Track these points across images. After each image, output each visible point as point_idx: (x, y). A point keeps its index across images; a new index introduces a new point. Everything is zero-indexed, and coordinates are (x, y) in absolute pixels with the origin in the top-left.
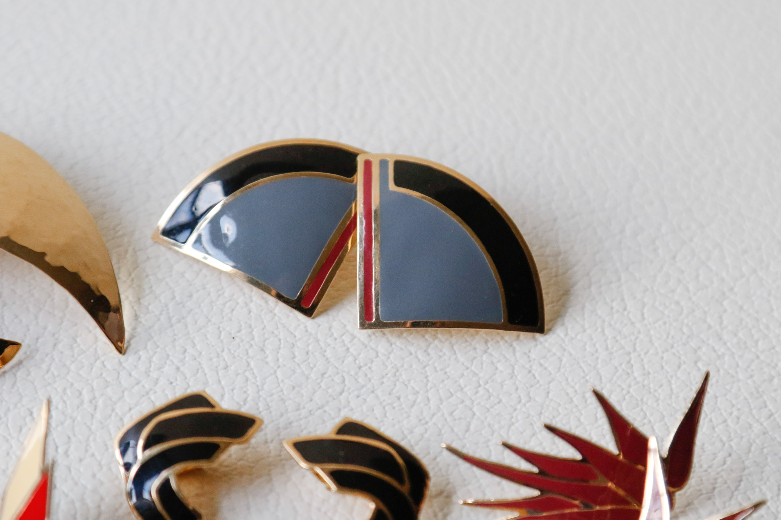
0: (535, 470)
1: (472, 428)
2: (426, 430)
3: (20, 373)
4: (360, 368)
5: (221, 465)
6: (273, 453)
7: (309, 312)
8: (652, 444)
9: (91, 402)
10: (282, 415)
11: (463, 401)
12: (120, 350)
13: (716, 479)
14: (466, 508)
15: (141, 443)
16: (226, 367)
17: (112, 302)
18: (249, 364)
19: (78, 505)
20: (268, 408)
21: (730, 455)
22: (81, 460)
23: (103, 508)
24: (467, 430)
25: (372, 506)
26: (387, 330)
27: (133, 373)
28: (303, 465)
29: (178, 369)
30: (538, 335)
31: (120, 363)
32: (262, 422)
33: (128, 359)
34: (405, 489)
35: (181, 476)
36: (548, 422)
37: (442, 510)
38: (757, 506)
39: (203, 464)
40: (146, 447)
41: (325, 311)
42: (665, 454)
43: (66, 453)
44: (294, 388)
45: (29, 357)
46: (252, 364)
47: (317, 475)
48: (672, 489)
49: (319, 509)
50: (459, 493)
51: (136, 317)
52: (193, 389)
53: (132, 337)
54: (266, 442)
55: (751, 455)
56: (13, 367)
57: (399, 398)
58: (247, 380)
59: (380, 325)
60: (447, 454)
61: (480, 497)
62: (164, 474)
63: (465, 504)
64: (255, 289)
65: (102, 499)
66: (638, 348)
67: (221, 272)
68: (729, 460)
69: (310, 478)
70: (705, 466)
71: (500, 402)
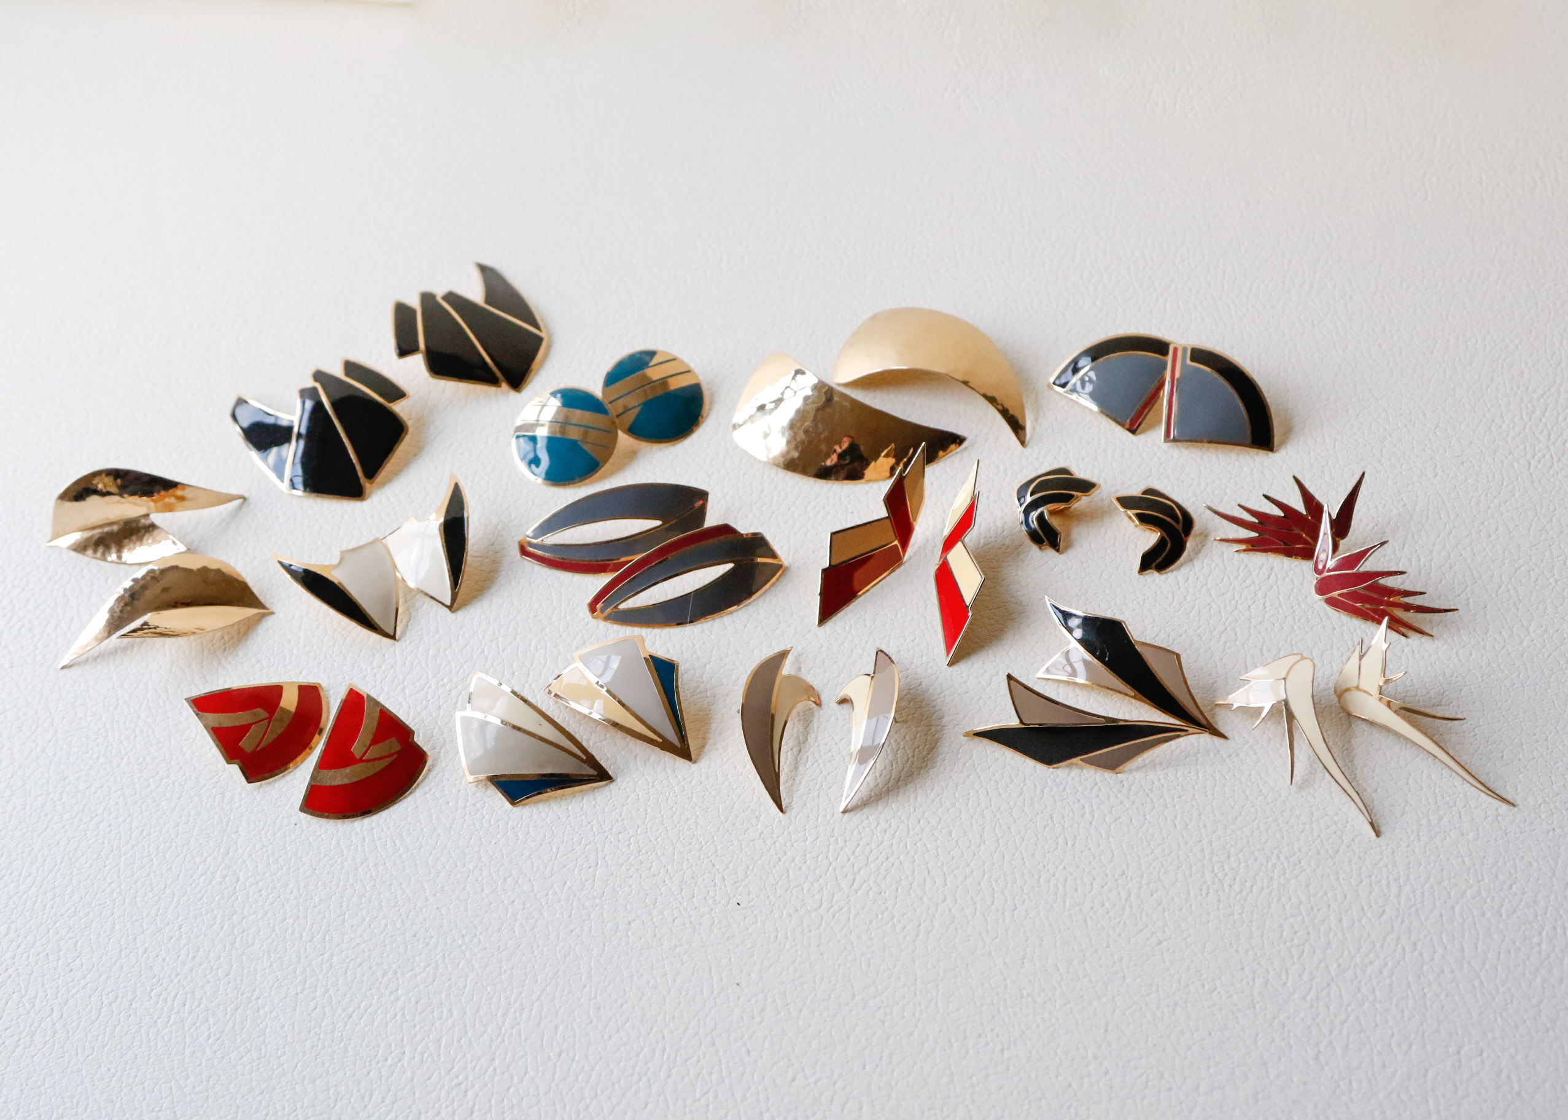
0: (1257, 521)
1: (1224, 501)
2: (1197, 500)
3: (965, 454)
4: (1161, 464)
5: (1075, 509)
6: (1106, 506)
7: (1133, 431)
8: (1325, 508)
9: (1004, 471)
10: (1113, 486)
11: (1220, 486)
12: (1023, 443)
13: (1367, 538)
14: (1216, 542)
15: (1029, 494)
16: (1083, 459)
17: (1021, 422)
18: (1096, 457)
19: (992, 525)
20: (1105, 482)
21: (1377, 525)
22: (996, 502)
23: (1006, 527)
24: (1221, 501)
25: (1159, 534)
26: (1178, 443)
27: (1030, 458)
28: (1122, 510)
29: (1055, 458)
30: (1270, 454)
31: (1023, 452)
32: (1100, 487)
33: (1027, 451)
34: (1179, 527)
35: (1052, 513)
36: (1265, 493)
37: (1201, 542)
38: (1383, 544)
39: (1062, 506)
40: (1032, 494)
41: (1144, 431)
42: (1334, 517)
43: (988, 497)
44: (1121, 472)
45: (972, 445)
46: (1099, 458)
47: (1130, 518)
48: (1337, 539)
49: (1130, 538)
50: (1212, 535)
51: (1034, 429)
52: (1062, 465)
53: (1031, 439)
54: (1103, 500)
55: (1390, 526)
56: (962, 450)
57: (1183, 482)
58: (1094, 466)
59: (1175, 440)
60: (1209, 512)
61: (1224, 537)
62: (1039, 510)
63: (1215, 540)
64: (1104, 417)
65: (1006, 523)
66: (1329, 464)
67: (1085, 407)
68: (1376, 528)
69: (1126, 519)
70: (1361, 530)
71: (1243, 487)
